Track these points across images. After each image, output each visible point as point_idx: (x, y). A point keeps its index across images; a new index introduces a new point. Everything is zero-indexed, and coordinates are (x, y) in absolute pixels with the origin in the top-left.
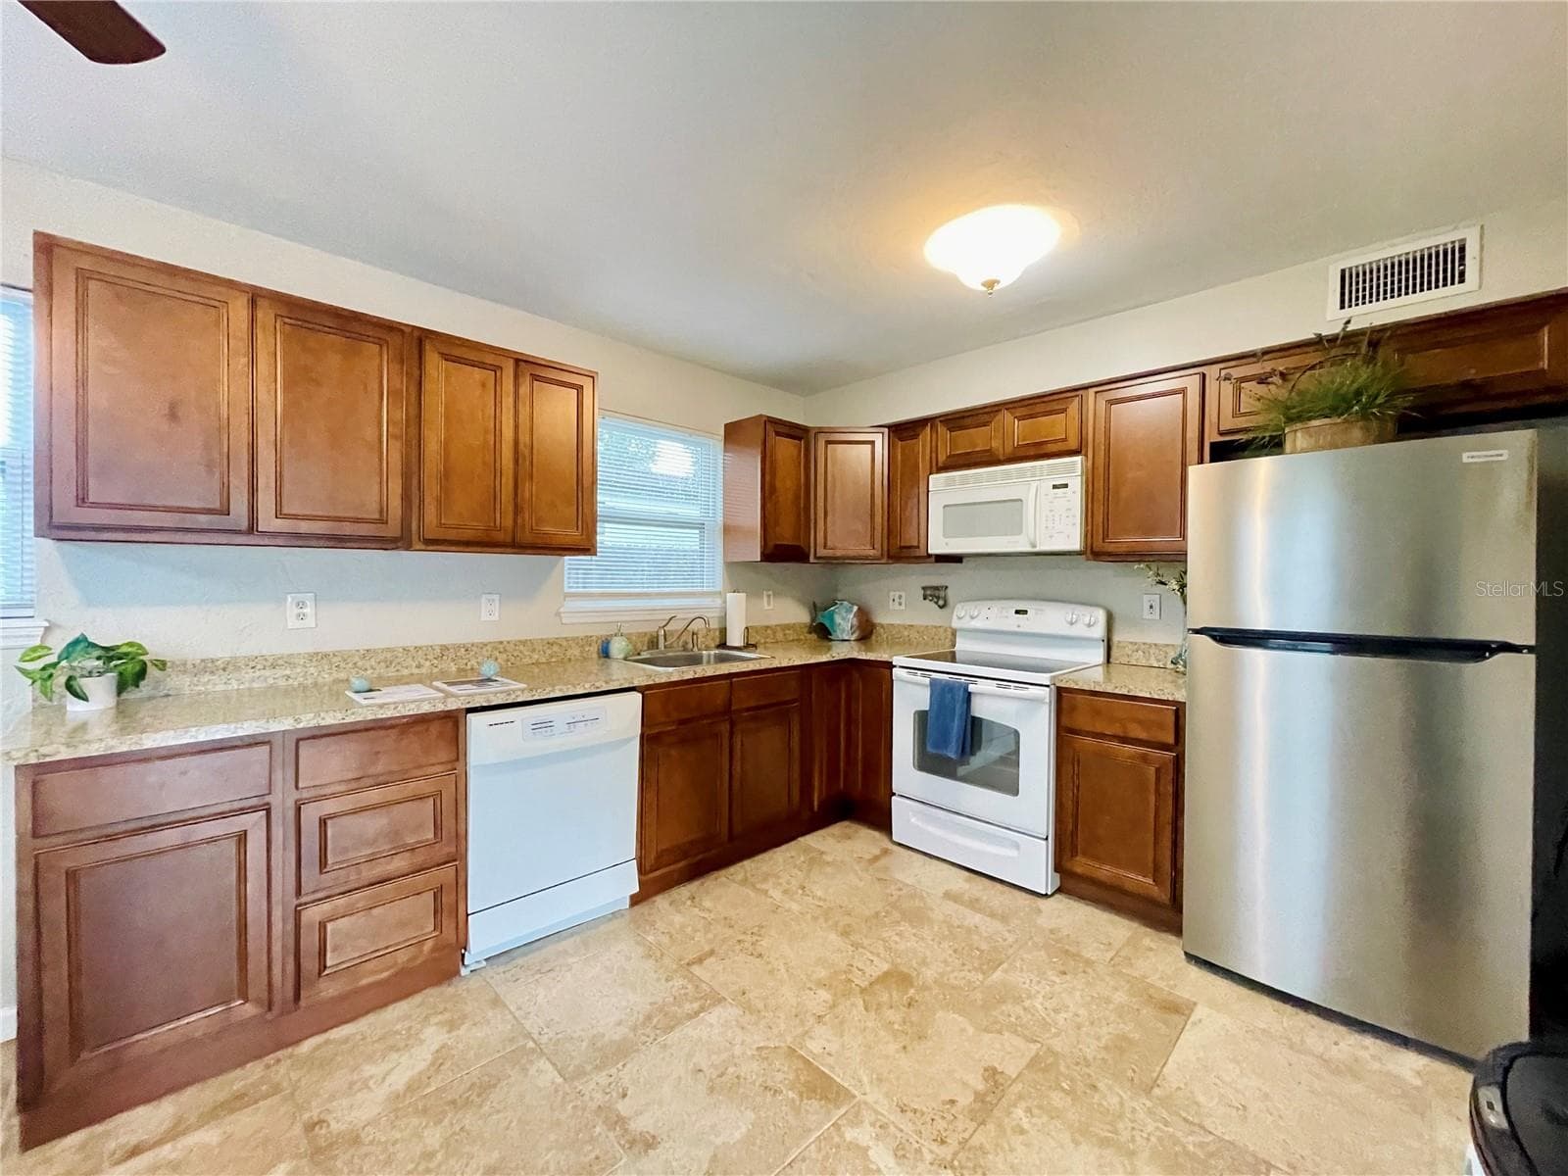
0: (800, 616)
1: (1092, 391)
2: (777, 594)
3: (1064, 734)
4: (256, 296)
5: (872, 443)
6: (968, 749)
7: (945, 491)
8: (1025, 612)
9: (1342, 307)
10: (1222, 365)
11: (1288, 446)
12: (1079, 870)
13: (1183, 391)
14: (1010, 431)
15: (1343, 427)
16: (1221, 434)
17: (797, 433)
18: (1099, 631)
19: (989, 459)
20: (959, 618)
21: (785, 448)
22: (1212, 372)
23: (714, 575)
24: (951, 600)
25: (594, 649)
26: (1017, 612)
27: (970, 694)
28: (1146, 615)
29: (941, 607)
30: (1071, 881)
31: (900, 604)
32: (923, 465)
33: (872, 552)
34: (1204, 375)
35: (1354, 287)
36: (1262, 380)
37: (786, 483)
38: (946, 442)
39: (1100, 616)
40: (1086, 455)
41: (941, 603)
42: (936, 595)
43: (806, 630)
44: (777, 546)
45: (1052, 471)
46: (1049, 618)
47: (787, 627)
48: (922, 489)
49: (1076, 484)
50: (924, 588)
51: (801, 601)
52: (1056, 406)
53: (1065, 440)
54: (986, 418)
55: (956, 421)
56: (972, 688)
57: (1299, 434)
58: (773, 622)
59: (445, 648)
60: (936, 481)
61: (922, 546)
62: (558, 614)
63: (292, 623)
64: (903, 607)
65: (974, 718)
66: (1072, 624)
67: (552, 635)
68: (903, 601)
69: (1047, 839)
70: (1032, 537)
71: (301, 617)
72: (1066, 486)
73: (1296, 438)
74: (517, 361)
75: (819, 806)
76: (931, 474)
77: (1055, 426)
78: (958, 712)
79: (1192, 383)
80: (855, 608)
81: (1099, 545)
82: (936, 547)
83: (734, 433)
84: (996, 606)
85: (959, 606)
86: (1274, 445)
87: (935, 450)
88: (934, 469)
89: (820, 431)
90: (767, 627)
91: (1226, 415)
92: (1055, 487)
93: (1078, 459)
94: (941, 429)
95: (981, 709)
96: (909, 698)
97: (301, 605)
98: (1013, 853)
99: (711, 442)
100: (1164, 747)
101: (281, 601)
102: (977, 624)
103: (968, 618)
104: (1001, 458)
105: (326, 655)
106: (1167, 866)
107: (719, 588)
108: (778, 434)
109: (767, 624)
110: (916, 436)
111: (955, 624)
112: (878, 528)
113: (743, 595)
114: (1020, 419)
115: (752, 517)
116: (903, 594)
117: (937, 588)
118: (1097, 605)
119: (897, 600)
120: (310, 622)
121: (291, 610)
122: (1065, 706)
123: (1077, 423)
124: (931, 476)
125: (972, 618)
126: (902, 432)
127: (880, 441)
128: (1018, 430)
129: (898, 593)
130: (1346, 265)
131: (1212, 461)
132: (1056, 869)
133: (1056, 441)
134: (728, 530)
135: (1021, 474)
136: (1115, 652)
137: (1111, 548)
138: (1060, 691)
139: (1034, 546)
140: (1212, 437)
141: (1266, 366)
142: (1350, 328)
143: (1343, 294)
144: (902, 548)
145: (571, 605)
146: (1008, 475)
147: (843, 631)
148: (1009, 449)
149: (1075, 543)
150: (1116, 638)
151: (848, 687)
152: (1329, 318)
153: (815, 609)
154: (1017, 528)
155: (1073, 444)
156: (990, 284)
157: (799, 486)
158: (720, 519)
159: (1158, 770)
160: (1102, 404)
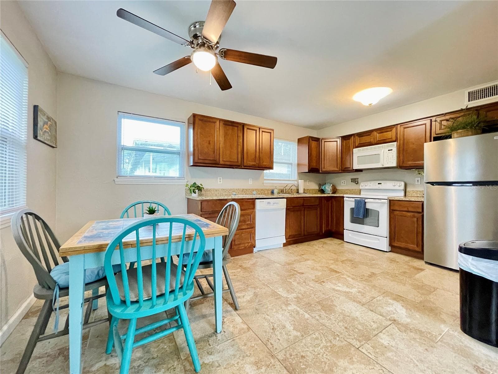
0: (316, 187)
1: (399, 125)
2: (310, 181)
3: (392, 211)
4: (220, 120)
5: (337, 141)
6: (365, 216)
7: (358, 153)
8: (381, 184)
9: (469, 101)
10: (436, 117)
11: (453, 137)
12: (396, 245)
13: (425, 124)
14: (376, 136)
15: (466, 132)
16: (437, 134)
17: (317, 140)
18: (402, 187)
19: (370, 144)
20: (362, 186)
21: (314, 144)
22: (434, 119)
23: (295, 176)
24: (359, 181)
25: (270, 192)
26: (379, 184)
27: (365, 202)
28: (416, 183)
29: (356, 184)
30: (394, 248)
31: (344, 184)
32: (351, 147)
33: (337, 169)
34: (431, 120)
35: (472, 96)
36: (447, 120)
37: (314, 153)
38: (358, 140)
39: (403, 184)
40: (398, 142)
41: (356, 183)
42: (355, 181)
43: (317, 191)
44: (312, 168)
45: (388, 146)
46: (388, 185)
47: (313, 190)
48: (351, 153)
49: (395, 150)
50: (352, 179)
51: (316, 183)
52: (389, 130)
53: (391, 138)
54: (369, 134)
55: (360, 135)
56: (366, 201)
57: (455, 134)
58: (309, 188)
59: (243, 189)
60: (355, 150)
61: (351, 167)
62: (263, 183)
63: (219, 183)
64: (345, 184)
65: (367, 209)
66: (394, 186)
67: (262, 188)
68: (345, 183)
69: (387, 237)
70: (382, 163)
71: (220, 182)
72: (392, 150)
73: (455, 135)
74: (259, 128)
75: (324, 232)
76: (354, 148)
77: (389, 135)
78: (362, 206)
79: (428, 122)
80: (331, 185)
81: (401, 164)
82: (356, 167)
83: (300, 141)
84: (373, 182)
85: (362, 183)
86: (450, 137)
87: (355, 142)
88: (354, 147)
89: (323, 139)
90: (308, 189)
91: (437, 130)
92: (389, 150)
93: (395, 143)
94: (356, 137)
95: (368, 206)
96: (349, 205)
97: (220, 179)
98: (378, 241)
99: (294, 143)
100: (419, 213)
101: (217, 178)
102: (366, 188)
103: (364, 186)
104: (373, 143)
105: (224, 189)
106: (420, 242)
107: (296, 179)
108: (312, 140)
109: (308, 188)
110: (349, 139)
111: (361, 188)
112: (339, 163)
113: (303, 180)
114: (379, 133)
115: (306, 161)
116: (345, 181)
117: (355, 179)
118: (402, 181)
119: (343, 182)
120: (221, 183)
121: (219, 180)
122: (392, 204)
123: (395, 133)
124: (354, 149)
125: (366, 186)
126: (345, 138)
127: (339, 141)
128: (378, 136)
129: (343, 181)
130: (469, 91)
131: (434, 141)
132: (390, 245)
133: (389, 139)
134: (299, 165)
135: (379, 147)
136: (407, 194)
137: (405, 165)
138: (390, 200)
139: (383, 166)
140: (433, 135)
141: (447, 117)
142: (468, 107)
143: (469, 98)
144: (346, 168)
145: (265, 181)
146: (375, 148)
147: (328, 191)
148: (375, 142)
149: (394, 164)
150: (408, 190)
151: (332, 203)
152: (465, 104)
153: (320, 185)
154: (378, 161)
155: (394, 139)
156: (370, 104)
157: (317, 153)
158: (296, 162)
159: (417, 219)
160: (402, 128)
